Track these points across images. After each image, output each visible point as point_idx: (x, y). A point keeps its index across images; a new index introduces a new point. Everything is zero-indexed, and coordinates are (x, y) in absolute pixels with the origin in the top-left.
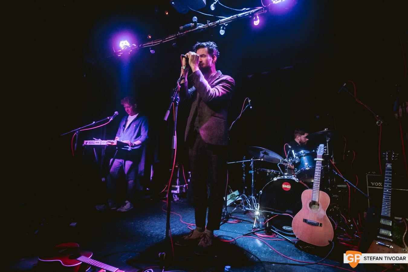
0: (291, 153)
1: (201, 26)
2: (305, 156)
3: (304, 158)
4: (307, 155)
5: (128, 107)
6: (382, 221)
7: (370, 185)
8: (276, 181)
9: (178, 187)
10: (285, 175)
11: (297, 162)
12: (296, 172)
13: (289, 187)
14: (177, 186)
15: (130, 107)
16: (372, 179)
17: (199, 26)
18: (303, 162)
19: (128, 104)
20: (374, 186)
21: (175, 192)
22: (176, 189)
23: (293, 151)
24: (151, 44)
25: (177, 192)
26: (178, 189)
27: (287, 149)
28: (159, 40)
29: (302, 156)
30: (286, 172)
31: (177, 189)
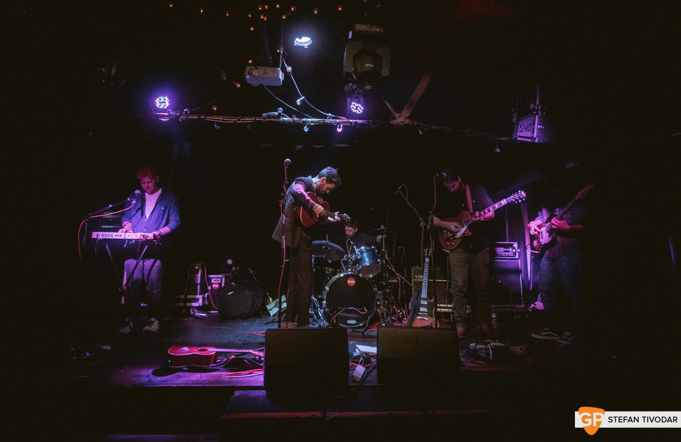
0: (353, 249)
1: (287, 119)
2: (366, 252)
3: (365, 254)
4: (367, 251)
5: (148, 182)
6: (422, 302)
7: (415, 278)
8: (342, 277)
9: (200, 297)
10: (349, 271)
11: (359, 257)
12: (358, 268)
13: (353, 282)
14: (198, 297)
15: (151, 182)
16: (417, 273)
17: (284, 118)
18: (364, 258)
19: (150, 178)
20: (418, 279)
21: (195, 304)
22: (197, 300)
23: (355, 247)
24: (220, 120)
25: (198, 305)
26: (201, 301)
27: (350, 244)
28: (233, 117)
29: (364, 252)
30: (349, 268)
31: (199, 300)
